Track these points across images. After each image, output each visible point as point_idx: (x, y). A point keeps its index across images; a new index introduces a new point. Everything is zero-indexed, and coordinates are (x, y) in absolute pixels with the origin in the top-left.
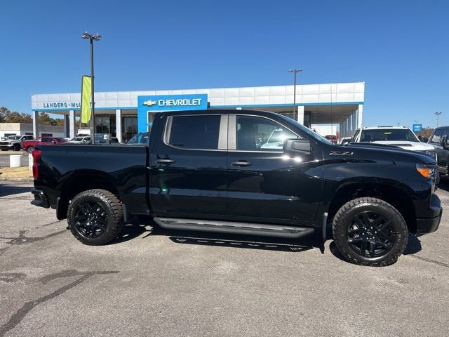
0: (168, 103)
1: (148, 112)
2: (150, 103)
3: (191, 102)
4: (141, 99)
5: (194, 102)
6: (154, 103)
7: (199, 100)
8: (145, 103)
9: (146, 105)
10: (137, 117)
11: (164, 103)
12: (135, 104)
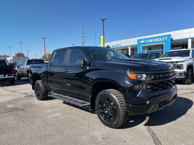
0: (151, 41)
1: (142, 46)
2: (142, 42)
3: (162, 39)
4: (138, 41)
5: (163, 39)
6: (144, 42)
7: (166, 38)
8: (140, 42)
9: (141, 43)
10: (137, 49)
11: (149, 41)
12: (136, 43)
